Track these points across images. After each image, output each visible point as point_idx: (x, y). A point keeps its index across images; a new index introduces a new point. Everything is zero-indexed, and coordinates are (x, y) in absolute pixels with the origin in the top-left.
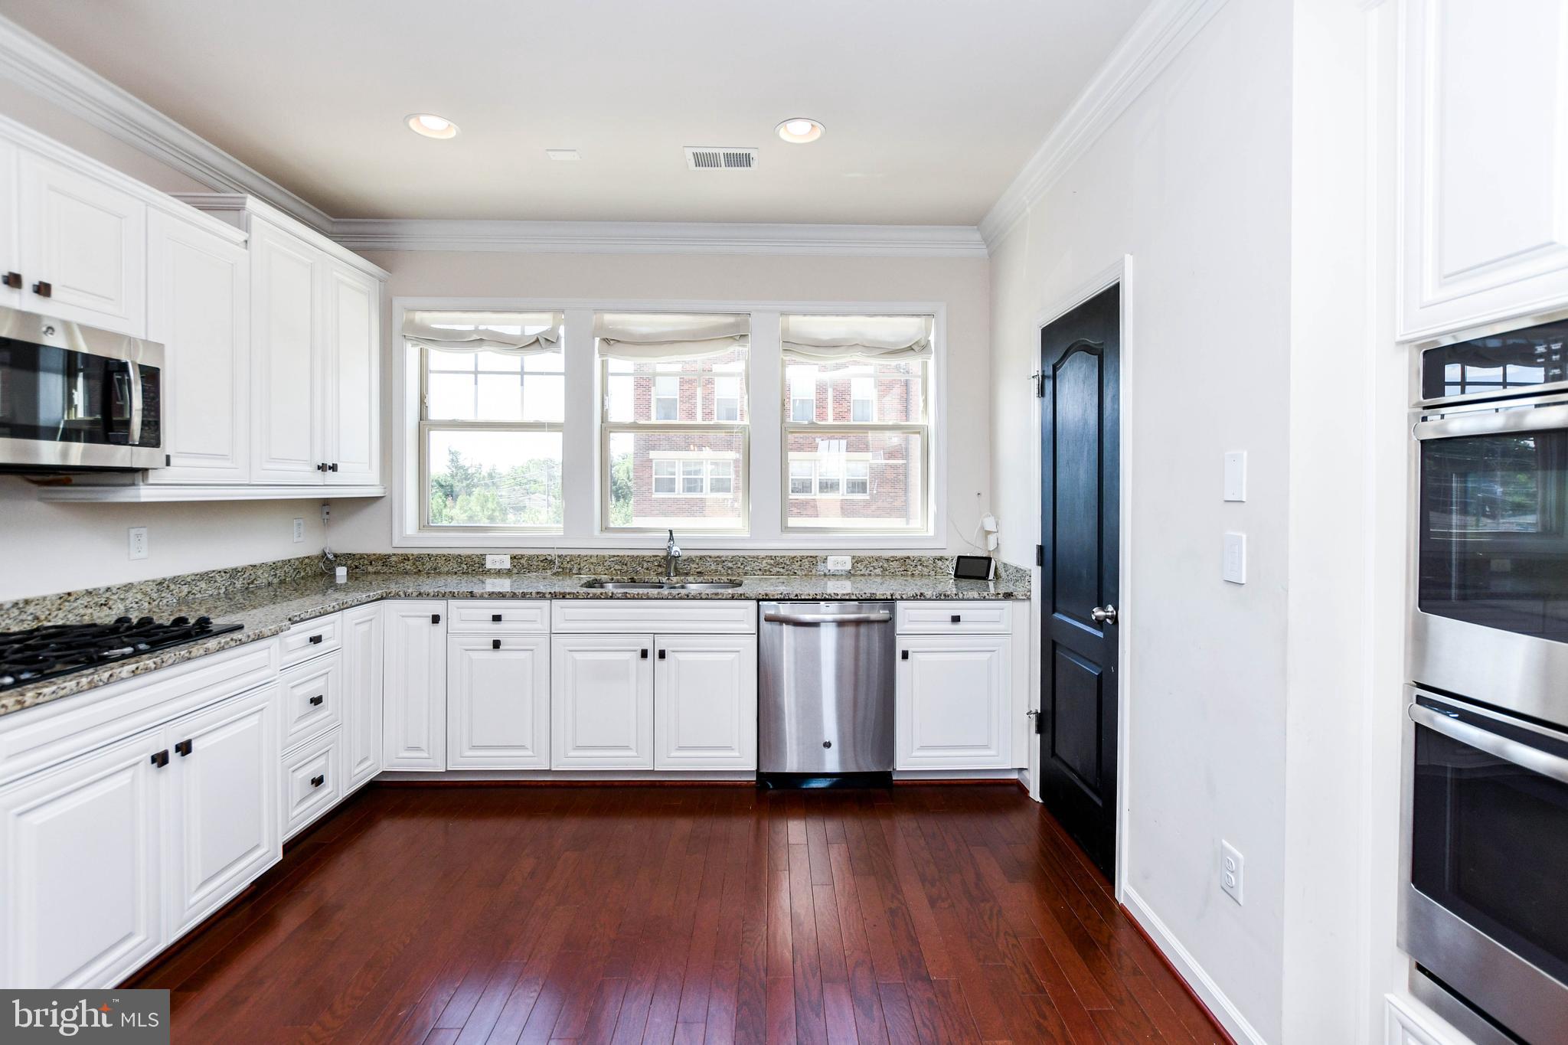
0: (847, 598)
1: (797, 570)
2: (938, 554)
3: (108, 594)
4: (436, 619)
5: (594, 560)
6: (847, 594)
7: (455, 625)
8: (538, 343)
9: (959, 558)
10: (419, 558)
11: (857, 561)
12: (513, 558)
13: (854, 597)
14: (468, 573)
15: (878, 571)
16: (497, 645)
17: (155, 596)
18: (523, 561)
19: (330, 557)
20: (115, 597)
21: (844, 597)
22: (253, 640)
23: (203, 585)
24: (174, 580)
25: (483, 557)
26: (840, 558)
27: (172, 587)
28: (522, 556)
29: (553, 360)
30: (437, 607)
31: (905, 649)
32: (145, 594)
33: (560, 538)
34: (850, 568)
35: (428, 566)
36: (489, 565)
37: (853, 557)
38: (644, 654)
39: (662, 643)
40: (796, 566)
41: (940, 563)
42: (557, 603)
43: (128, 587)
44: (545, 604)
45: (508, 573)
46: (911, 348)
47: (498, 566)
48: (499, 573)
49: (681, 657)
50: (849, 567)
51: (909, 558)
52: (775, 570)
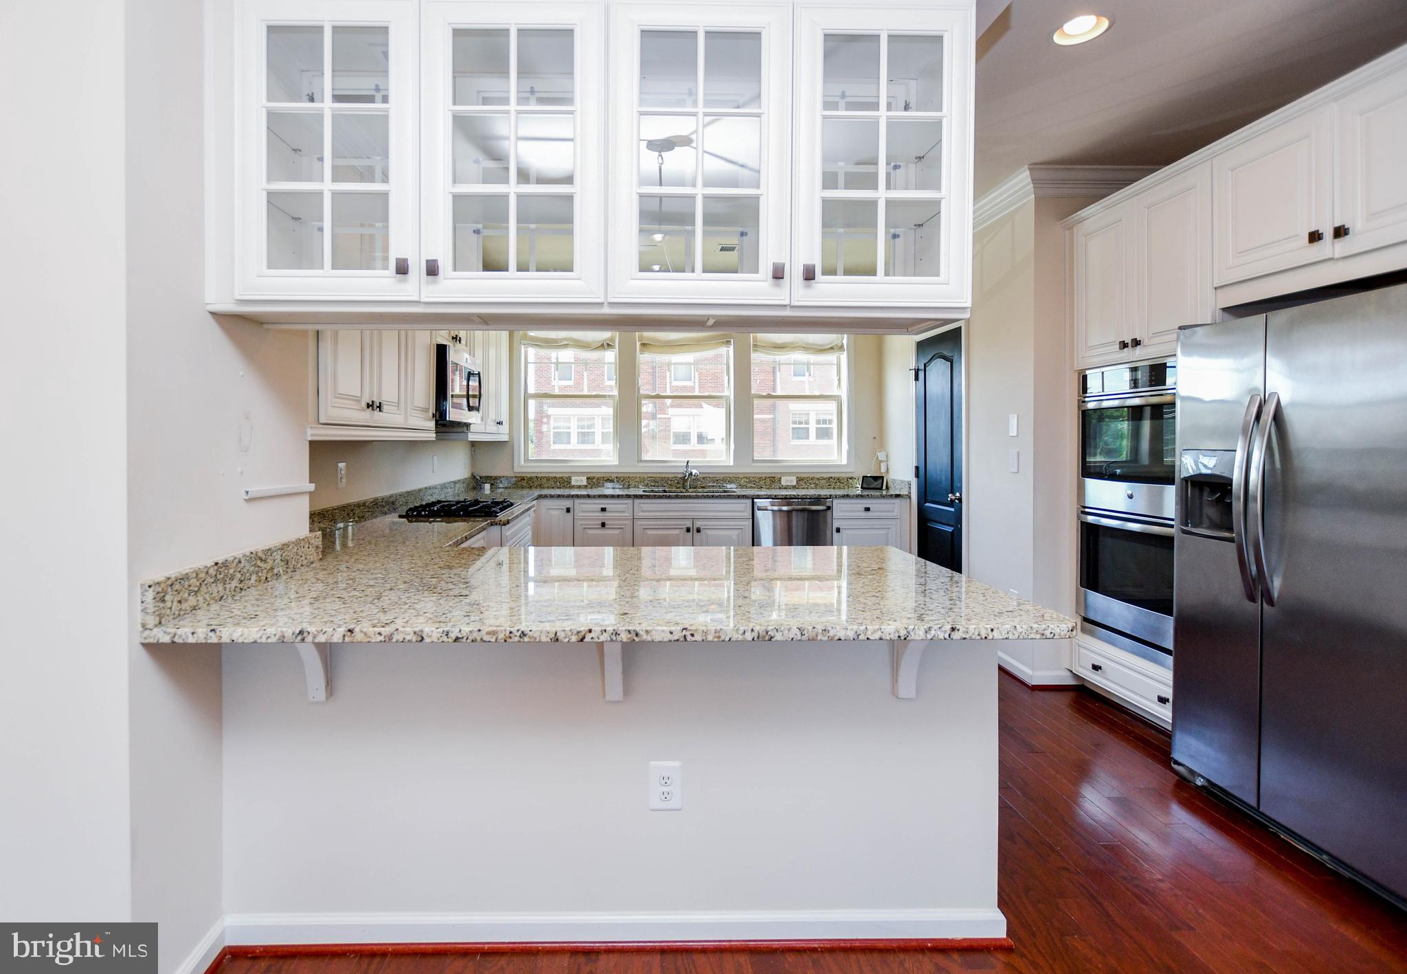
0: (805, 497)
1: (763, 485)
2: (850, 476)
4: (568, 510)
5: (638, 480)
7: (579, 514)
8: (607, 345)
9: (863, 477)
10: (531, 478)
11: (799, 480)
12: (588, 478)
13: (808, 497)
14: (561, 488)
15: (813, 486)
16: (603, 525)
18: (594, 480)
19: (478, 478)
25: (570, 478)
26: (788, 478)
28: (594, 478)
29: (610, 356)
30: (568, 503)
31: (838, 527)
33: (616, 466)
34: (795, 484)
35: (536, 484)
36: (573, 483)
37: (797, 478)
38: (688, 530)
39: (698, 524)
40: (762, 483)
41: (851, 481)
42: (637, 501)
44: (630, 501)
45: (586, 487)
46: (832, 348)
47: (579, 484)
48: (579, 487)
49: (709, 532)
51: (831, 478)
52: (749, 485)
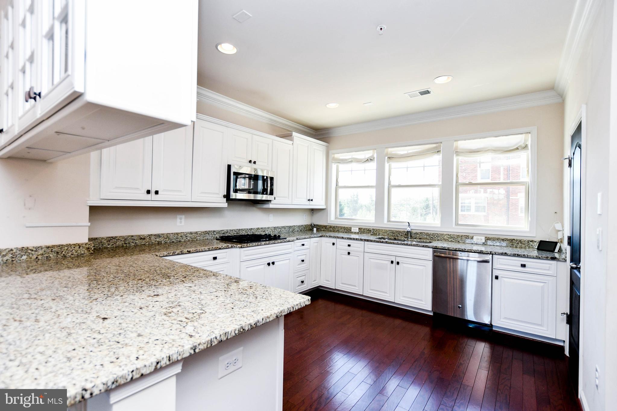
0: (470, 251)
1: (460, 240)
2: (531, 239)
3: (265, 229)
4: (334, 244)
5: (384, 231)
6: (470, 250)
7: (338, 246)
8: (370, 160)
9: (541, 241)
10: (334, 227)
11: (487, 239)
12: (359, 229)
13: (473, 251)
14: (347, 233)
15: (498, 244)
16: (349, 253)
17: (273, 231)
18: (362, 230)
19: (313, 225)
20: (266, 230)
21: (468, 251)
22: (288, 242)
23: (283, 229)
24: (277, 227)
25: (351, 228)
26: (479, 237)
27: (277, 229)
28: (362, 228)
29: (373, 165)
30: (334, 240)
31: (497, 275)
32: (272, 230)
33: (373, 223)
35: (336, 229)
36: (352, 231)
37: (486, 237)
38: (392, 262)
39: (398, 260)
40: (459, 239)
41: (531, 243)
42: (366, 243)
43: (269, 228)
44: (363, 242)
45: (358, 233)
46: (517, 149)
47: (355, 231)
48: (355, 233)
49: (405, 265)
50: (484, 241)
51: (514, 239)
52: (450, 240)
